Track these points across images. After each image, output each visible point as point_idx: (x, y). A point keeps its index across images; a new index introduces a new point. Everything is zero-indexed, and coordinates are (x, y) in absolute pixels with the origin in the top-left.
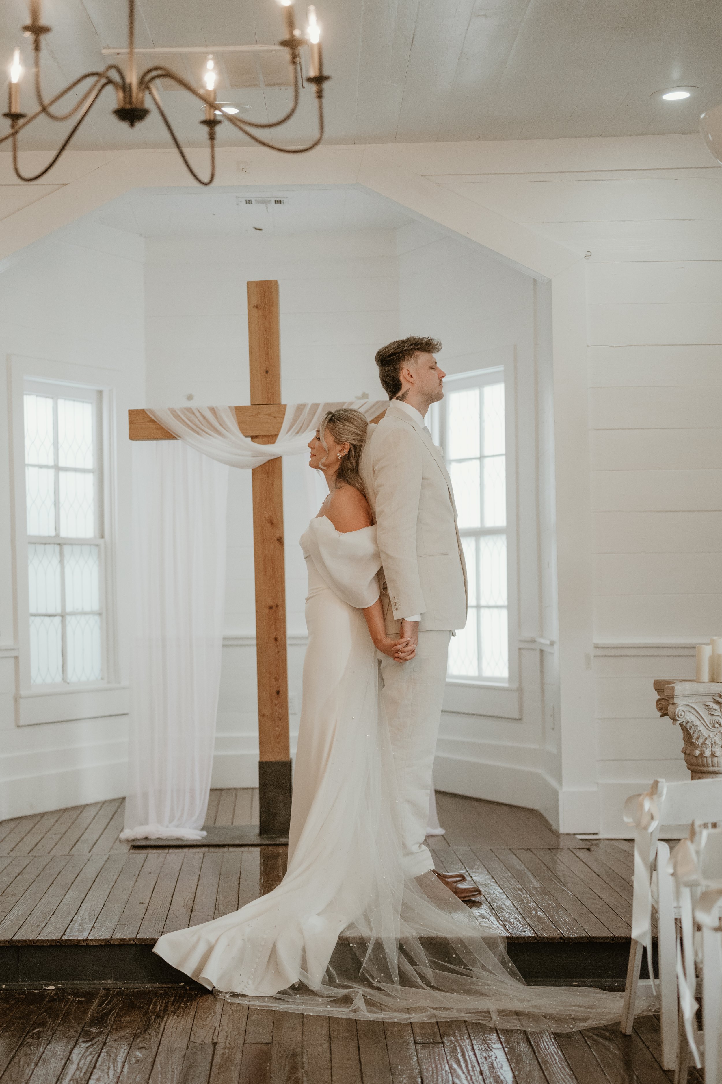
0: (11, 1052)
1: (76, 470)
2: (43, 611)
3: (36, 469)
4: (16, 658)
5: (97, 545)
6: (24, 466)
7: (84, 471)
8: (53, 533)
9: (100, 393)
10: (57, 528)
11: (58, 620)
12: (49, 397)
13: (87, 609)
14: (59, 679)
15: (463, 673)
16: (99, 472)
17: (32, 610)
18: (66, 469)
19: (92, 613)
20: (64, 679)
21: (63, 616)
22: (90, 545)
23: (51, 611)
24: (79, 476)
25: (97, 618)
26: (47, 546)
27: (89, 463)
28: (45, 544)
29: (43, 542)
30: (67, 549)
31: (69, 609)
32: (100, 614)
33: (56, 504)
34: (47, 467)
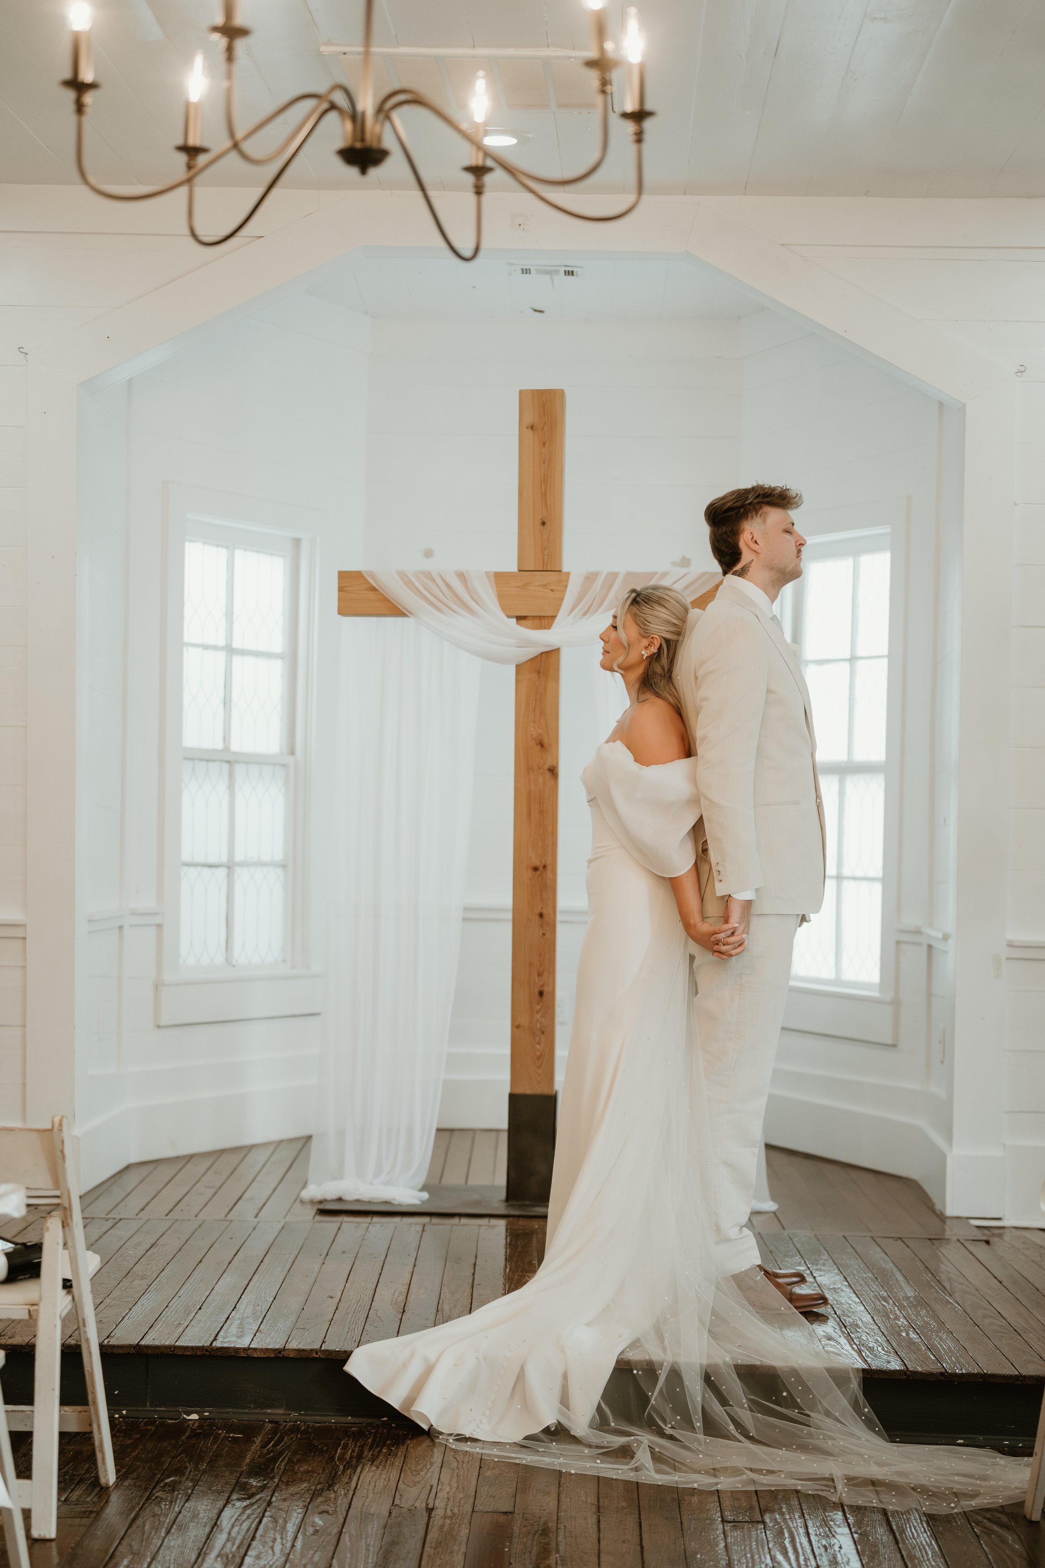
0: (133, 1508)
1: (257, 654)
2: (200, 859)
3: (200, 650)
4: (159, 926)
5: (284, 766)
6: (181, 645)
7: (268, 655)
8: (220, 746)
9: (297, 542)
10: (226, 739)
11: (222, 873)
12: (222, 546)
13: (266, 858)
14: (220, 959)
15: (814, 973)
16: (292, 658)
17: (186, 857)
18: (243, 653)
19: (273, 864)
20: (228, 960)
21: (230, 867)
22: (274, 764)
23: (212, 860)
24: (261, 662)
25: (279, 871)
26: (210, 764)
27: (277, 643)
28: (208, 761)
29: (206, 757)
30: (239, 769)
31: (239, 857)
32: (284, 866)
33: (227, 702)
34: (215, 648)
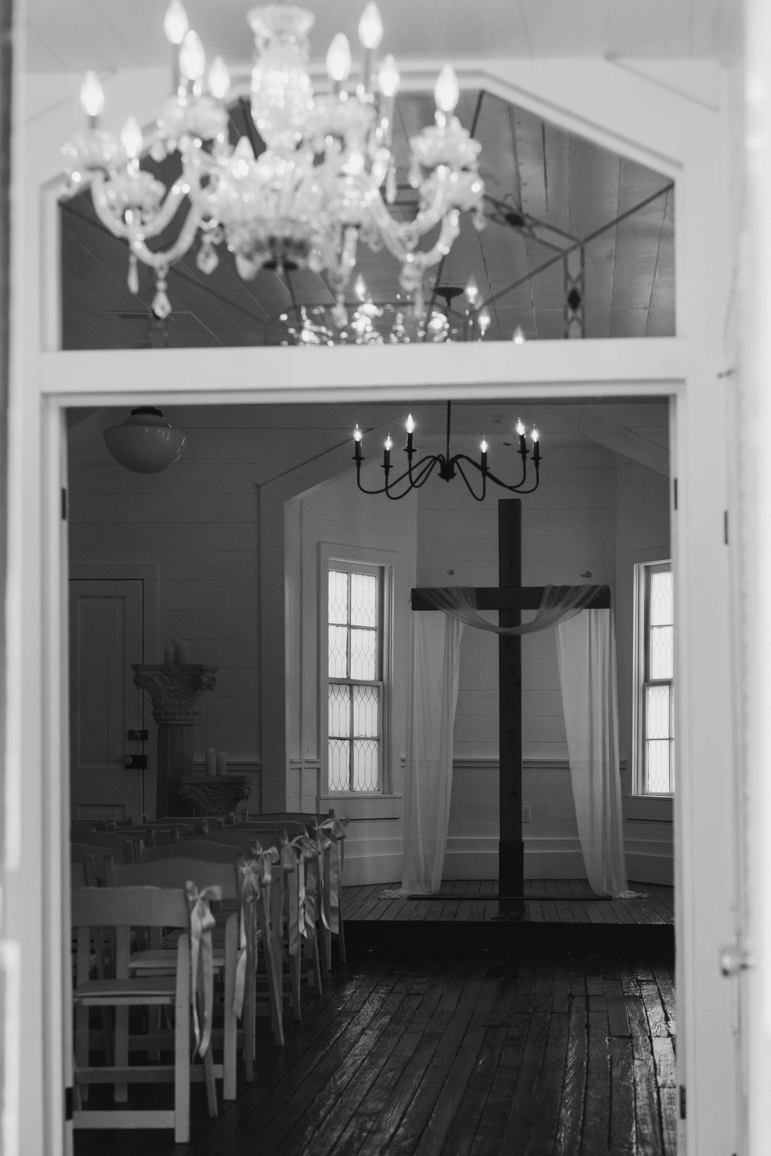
1: (363, 628)
2: (337, 735)
3: (335, 627)
4: (318, 769)
5: (377, 687)
6: (327, 624)
7: (368, 629)
8: (345, 677)
9: (382, 569)
10: (348, 672)
11: (347, 743)
12: (345, 573)
13: (369, 735)
14: (347, 788)
15: (659, 791)
16: (380, 629)
17: (330, 735)
18: (356, 627)
19: (372, 739)
20: (351, 788)
21: (351, 739)
22: (372, 686)
23: (343, 735)
24: (365, 632)
25: (375, 742)
26: (341, 686)
27: (373, 622)
28: (340, 684)
29: (339, 682)
30: (355, 688)
31: (355, 735)
32: (378, 740)
33: (348, 654)
34: (342, 625)
